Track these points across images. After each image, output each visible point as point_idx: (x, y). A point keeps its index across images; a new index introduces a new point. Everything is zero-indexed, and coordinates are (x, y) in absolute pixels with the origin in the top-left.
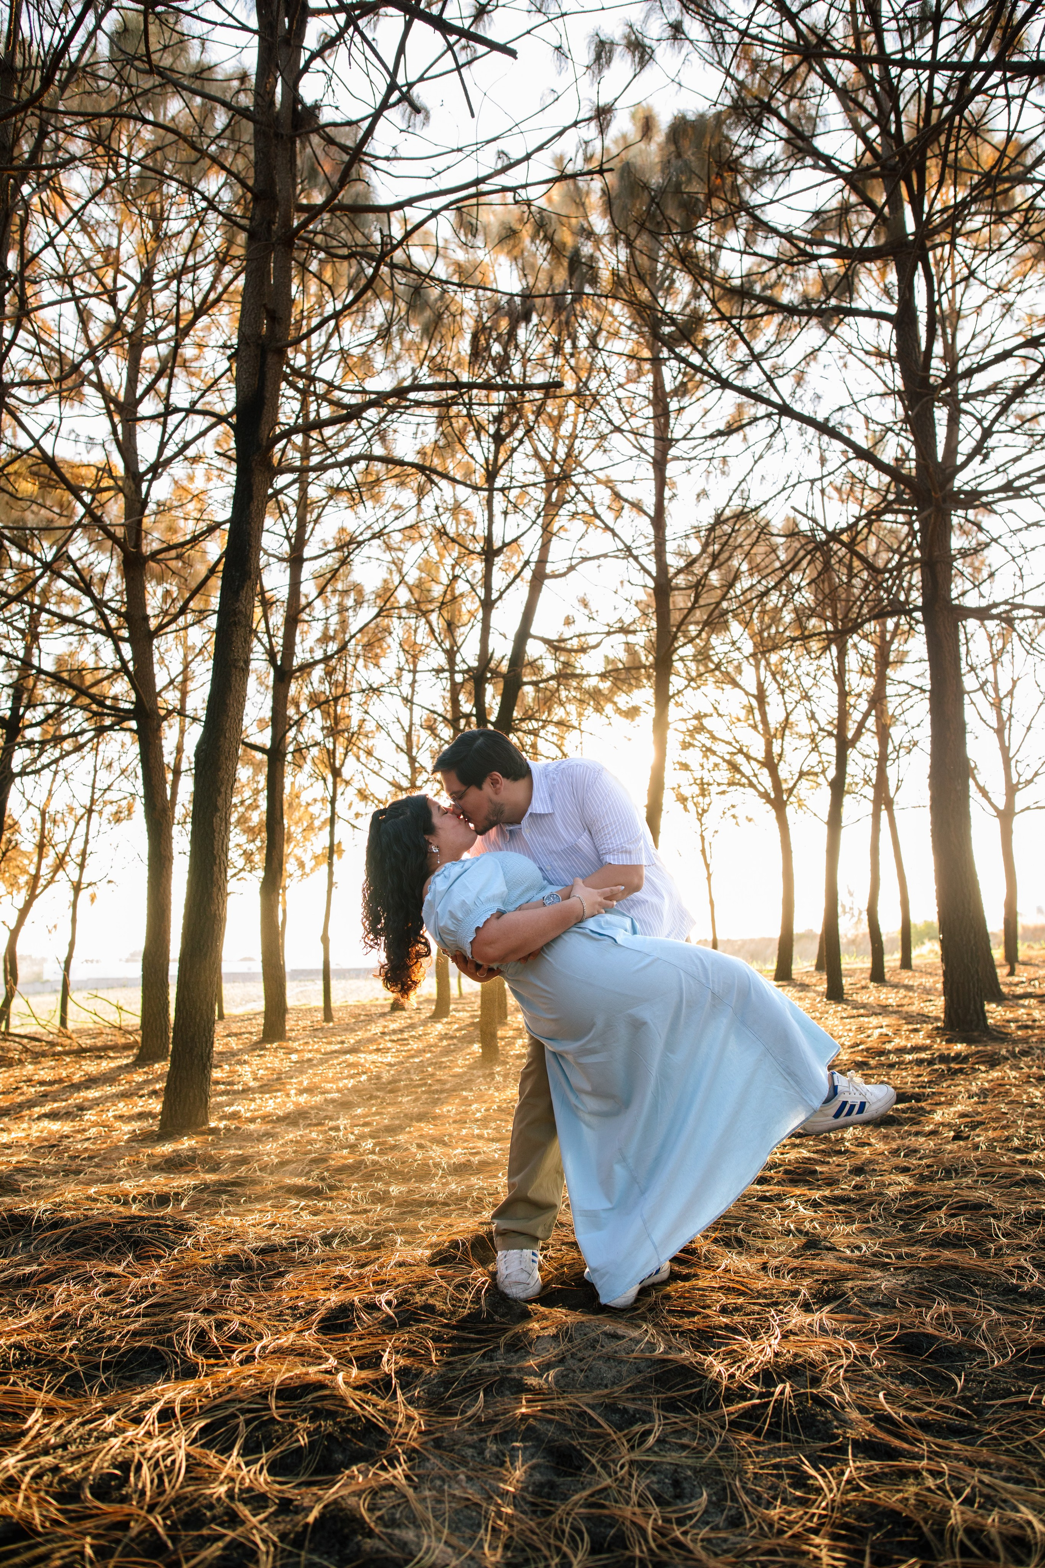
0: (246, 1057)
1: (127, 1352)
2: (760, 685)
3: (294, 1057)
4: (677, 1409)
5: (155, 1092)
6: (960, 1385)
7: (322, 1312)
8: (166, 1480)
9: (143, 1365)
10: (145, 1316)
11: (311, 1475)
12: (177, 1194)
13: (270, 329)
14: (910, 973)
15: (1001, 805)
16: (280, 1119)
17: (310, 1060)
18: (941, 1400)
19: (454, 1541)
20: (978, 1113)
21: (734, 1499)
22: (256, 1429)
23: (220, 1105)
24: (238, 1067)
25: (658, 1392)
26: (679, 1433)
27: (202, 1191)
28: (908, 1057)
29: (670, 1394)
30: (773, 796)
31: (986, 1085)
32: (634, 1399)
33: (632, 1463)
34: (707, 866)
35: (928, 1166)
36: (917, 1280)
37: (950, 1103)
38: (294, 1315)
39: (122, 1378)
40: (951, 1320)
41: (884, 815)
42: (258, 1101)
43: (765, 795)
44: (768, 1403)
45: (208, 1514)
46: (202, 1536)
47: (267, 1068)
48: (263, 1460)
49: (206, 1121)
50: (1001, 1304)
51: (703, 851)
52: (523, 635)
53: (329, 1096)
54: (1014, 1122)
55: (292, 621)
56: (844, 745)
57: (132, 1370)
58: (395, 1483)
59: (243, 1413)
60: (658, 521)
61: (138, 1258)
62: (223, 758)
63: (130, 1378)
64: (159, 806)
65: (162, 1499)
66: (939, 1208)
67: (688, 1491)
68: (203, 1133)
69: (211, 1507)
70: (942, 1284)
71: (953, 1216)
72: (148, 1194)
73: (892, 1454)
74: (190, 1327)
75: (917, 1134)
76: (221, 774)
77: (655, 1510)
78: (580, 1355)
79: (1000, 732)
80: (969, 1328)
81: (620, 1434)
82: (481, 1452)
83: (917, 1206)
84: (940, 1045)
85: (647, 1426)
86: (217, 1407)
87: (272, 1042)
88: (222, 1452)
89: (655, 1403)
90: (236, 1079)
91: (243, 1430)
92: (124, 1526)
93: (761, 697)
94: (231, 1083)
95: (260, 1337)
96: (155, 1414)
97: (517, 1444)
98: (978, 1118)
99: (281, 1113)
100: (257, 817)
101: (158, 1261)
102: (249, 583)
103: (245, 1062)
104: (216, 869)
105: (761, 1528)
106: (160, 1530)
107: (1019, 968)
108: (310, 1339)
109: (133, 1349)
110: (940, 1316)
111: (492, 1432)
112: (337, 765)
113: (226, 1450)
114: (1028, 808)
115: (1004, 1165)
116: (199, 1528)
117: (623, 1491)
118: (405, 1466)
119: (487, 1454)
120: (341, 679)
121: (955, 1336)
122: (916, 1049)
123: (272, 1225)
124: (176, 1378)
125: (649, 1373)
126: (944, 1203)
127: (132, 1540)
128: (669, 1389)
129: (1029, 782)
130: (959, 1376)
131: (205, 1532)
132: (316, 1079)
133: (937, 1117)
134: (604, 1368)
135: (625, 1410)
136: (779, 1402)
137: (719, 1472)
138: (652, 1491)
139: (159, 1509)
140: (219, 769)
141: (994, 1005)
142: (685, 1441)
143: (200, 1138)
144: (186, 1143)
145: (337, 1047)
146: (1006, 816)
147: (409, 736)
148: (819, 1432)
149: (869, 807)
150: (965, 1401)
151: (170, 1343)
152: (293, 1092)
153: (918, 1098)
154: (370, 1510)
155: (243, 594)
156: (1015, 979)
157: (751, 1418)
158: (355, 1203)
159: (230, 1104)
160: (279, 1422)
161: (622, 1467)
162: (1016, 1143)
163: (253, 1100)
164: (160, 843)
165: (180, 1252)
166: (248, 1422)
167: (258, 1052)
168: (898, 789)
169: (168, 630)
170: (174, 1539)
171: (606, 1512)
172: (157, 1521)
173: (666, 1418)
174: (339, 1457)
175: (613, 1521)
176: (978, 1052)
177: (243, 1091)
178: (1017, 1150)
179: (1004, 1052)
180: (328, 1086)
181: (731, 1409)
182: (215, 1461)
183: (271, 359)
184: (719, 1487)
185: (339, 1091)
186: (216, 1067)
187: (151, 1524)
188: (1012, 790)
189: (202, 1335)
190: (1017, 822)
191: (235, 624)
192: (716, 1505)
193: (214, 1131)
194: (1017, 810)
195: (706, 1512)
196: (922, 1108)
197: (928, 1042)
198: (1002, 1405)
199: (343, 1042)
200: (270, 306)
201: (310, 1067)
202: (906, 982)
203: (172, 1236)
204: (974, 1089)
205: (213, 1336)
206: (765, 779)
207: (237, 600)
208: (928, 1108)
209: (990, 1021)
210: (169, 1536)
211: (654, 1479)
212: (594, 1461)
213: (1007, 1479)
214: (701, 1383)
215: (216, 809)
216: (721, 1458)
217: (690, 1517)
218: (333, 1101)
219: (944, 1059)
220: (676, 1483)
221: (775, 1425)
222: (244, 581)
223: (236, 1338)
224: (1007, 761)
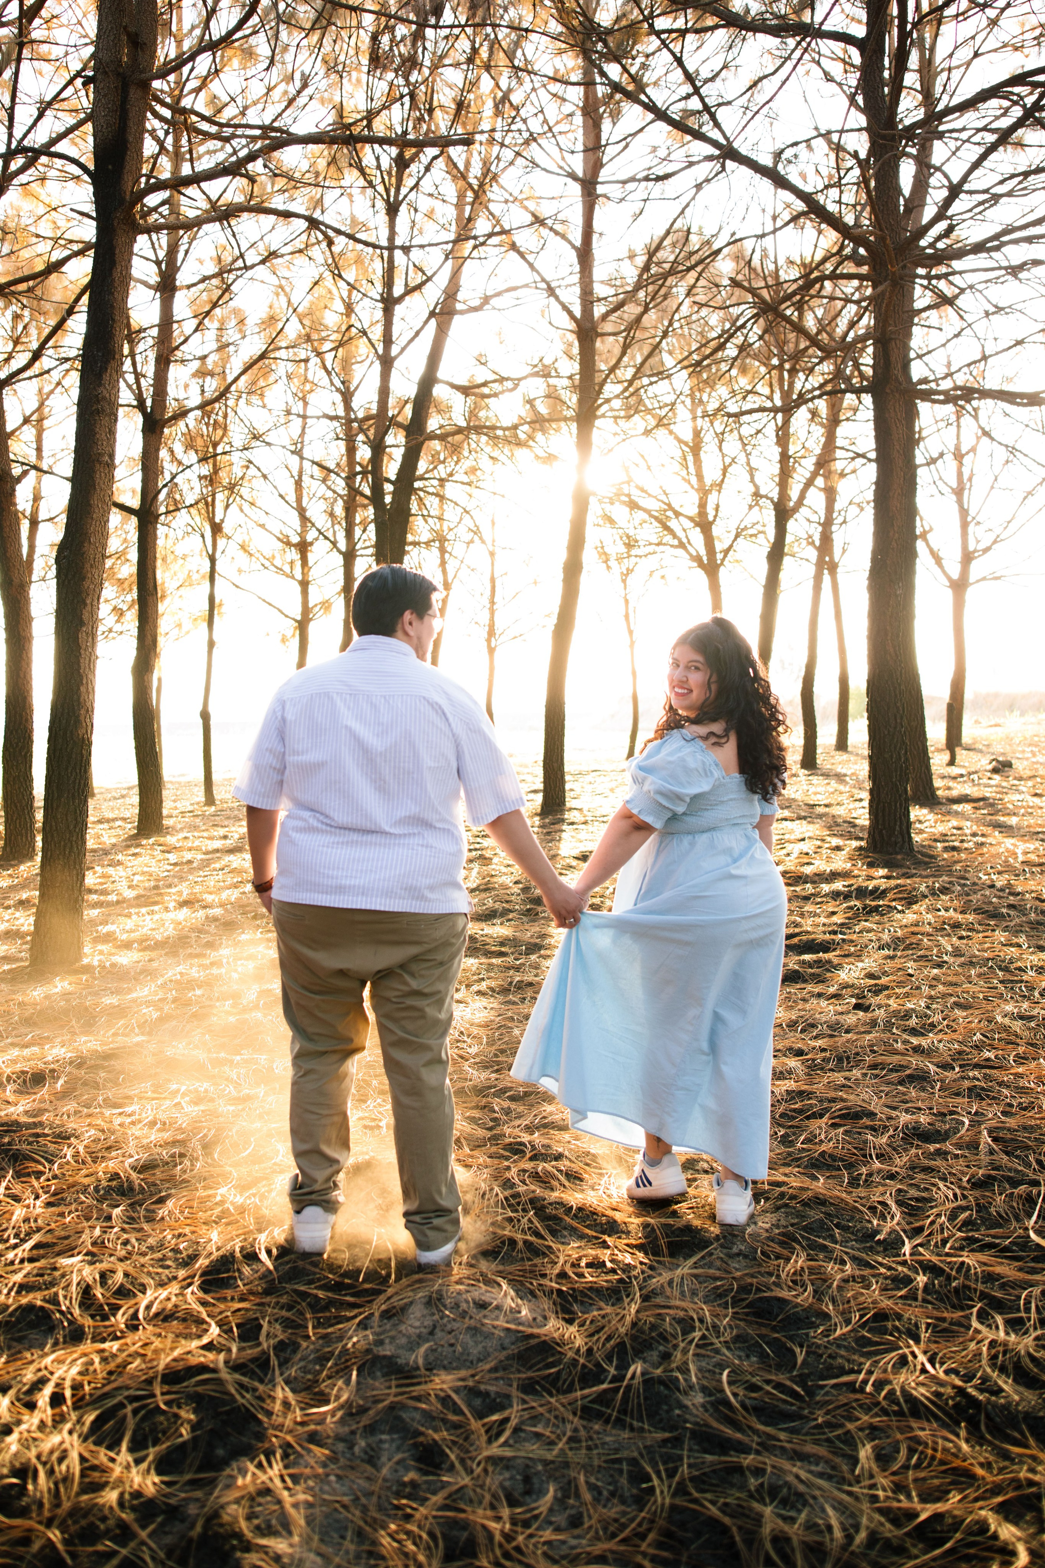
0: (120, 857)
1: (16, 1310)
2: (697, 433)
3: (173, 858)
4: (534, 1392)
5: (22, 904)
6: (800, 1359)
7: (202, 1263)
8: (62, 1490)
9: (32, 1325)
10: (31, 1260)
11: (197, 1472)
12: (53, 1071)
13: (134, 58)
14: (845, 756)
15: (955, 575)
16: (159, 945)
17: (190, 862)
18: (782, 1378)
19: (325, 1549)
20: (885, 973)
21: (578, 1496)
22: (143, 1419)
23: (93, 923)
24: (111, 870)
25: (519, 1371)
26: (535, 1419)
27: (80, 1066)
28: (826, 888)
29: (530, 1374)
30: (705, 559)
31: (900, 933)
32: (496, 1379)
33: (489, 1459)
34: (631, 632)
35: (824, 1050)
36: (783, 1222)
37: (858, 956)
38: (176, 1260)
39: (12, 1339)
40: (806, 1277)
41: (827, 577)
42: (134, 917)
43: (698, 559)
44: (619, 1388)
45: (102, 1527)
46: (97, 1553)
47: (143, 873)
48: (151, 1458)
49: (79, 955)
50: (857, 1253)
51: (627, 617)
52: (427, 382)
53: (211, 912)
54: (918, 988)
55: (163, 361)
56: (783, 514)
57: (20, 1330)
58: (270, 1485)
59: (131, 1402)
60: (585, 254)
61: (18, 1175)
62: (88, 566)
63: (20, 1340)
64: (16, 581)
65: (59, 1511)
66: (821, 1116)
67: (536, 1486)
68: (76, 972)
69: (104, 1519)
70: (805, 1228)
71: (834, 1126)
72: (23, 1072)
73: (724, 1446)
74: (75, 1279)
75: (819, 995)
76: (86, 584)
77: (506, 1512)
78: (449, 1327)
79: (959, 492)
80: (821, 1283)
81: (480, 1423)
82: (351, 1447)
83: (800, 1111)
84: (861, 870)
85: (506, 1414)
86: (106, 1396)
87: (148, 837)
88: (110, 1448)
89: (515, 1385)
90: (109, 886)
91: (131, 1423)
92: (26, 1541)
93: (696, 448)
94: (104, 892)
95: (143, 1289)
96: (47, 1399)
97: (384, 1437)
98: (884, 980)
99: (159, 938)
100: (128, 570)
101: (38, 1178)
102: (113, 364)
103: (119, 863)
104: (83, 689)
105: (597, 1532)
106: (60, 1546)
107: (960, 753)
108: (192, 1297)
109: (20, 1306)
110: (795, 1273)
111: (362, 1424)
112: (217, 520)
113: (113, 1445)
114: (984, 579)
115: (896, 1052)
116: (93, 1544)
117: (478, 1490)
118: (281, 1465)
119: (357, 1449)
120: (220, 418)
121: (805, 1298)
122: (834, 876)
123: (153, 1123)
124: (65, 1342)
125: (514, 1350)
126: (827, 1110)
127: (34, 1556)
128: (530, 1368)
129: (986, 550)
130: (801, 1346)
131: (100, 1548)
132: (197, 889)
133: (843, 976)
134: (471, 1343)
135: (487, 1394)
136: (629, 1387)
137: (566, 1465)
138: (504, 1488)
139: (56, 1523)
140: (83, 579)
141: (925, 811)
142: (539, 1429)
143: (73, 978)
144: (60, 985)
145: (218, 844)
146: (959, 586)
147: (298, 484)
148: (661, 1421)
149: (812, 570)
150: (801, 1380)
151: (54, 1301)
152: (172, 905)
153: (825, 947)
154: (249, 1518)
155: (106, 377)
156: (954, 771)
157: (601, 1404)
158: (237, 1085)
159: (105, 923)
160: (164, 1412)
161: (479, 1464)
162: (913, 1022)
163: (129, 916)
164: (18, 623)
165: (61, 1166)
166: (135, 1412)
167: (133, 850)
168: (844, 551)
169: (22, 376)
170: (73, 1555)
171: (463, 1515)
172: (55, 1535)
173: (524, 1402)
174: (220, 1452)
175: (465, 1525)
176: (897, 886)
177: (118, 902)
178: (914, 1032)
179: (923, 888)
180: (209, 898)
181: (586, 1391)
182: (104, 1459)
183: (134, 94)
184: (565, 1480)
185: (222, 905)
186: (89, 869)
187: (49, 1539)
188: (967, 558)
189: (86, 1291)
190: (971, 594)
191: (98, 413)
192: (560, 1502)
193: (88, 969)
194: (971, 580)
195: (551, 1510)
196: (829, 962)
197: (848, 865)
198: (834, 1386)
199: (225, 837)
200: (132, 29)
201: (191, 871)
202: (839, 769)
203: (52, 1147)
204: (886, 937)
205: (98, 1292)
206: (697, 538)
207: (100, 385)
208: (836, 961)
209: (917, 838)
210: (68, 1552)
211: (507, 1475)
212: (453, 1457)
213: (821, 1475)
214: (559, 1362)
215: (82, 623)
216: (571, 1449)
217: (536, 1517)
218: (215, 919)
219: (861, 893)
220: (527, 1479)
221: (623, 1411)
222: (107, 362)
223: (122, 1292)
224: (965, 525)
